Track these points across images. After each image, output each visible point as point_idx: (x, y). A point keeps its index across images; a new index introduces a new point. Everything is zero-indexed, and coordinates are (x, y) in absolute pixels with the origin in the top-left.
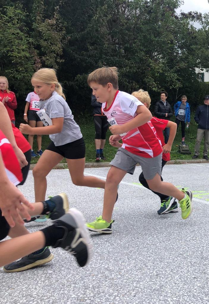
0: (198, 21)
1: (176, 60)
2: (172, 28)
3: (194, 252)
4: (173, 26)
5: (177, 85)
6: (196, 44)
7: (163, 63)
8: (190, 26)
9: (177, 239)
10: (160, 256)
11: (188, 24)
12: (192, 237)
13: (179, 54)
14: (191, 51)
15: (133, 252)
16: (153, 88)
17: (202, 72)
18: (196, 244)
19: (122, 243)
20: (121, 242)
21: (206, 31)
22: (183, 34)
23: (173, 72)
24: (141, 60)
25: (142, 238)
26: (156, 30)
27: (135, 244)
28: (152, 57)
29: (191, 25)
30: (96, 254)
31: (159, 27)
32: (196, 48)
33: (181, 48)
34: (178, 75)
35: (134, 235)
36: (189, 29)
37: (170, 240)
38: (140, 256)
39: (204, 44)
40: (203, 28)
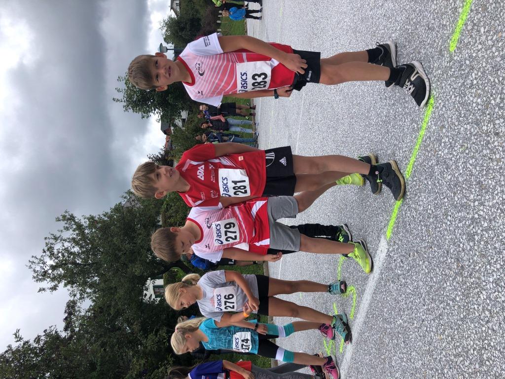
0: (79, 305)
8: (87, 313)
40: (90, 297)
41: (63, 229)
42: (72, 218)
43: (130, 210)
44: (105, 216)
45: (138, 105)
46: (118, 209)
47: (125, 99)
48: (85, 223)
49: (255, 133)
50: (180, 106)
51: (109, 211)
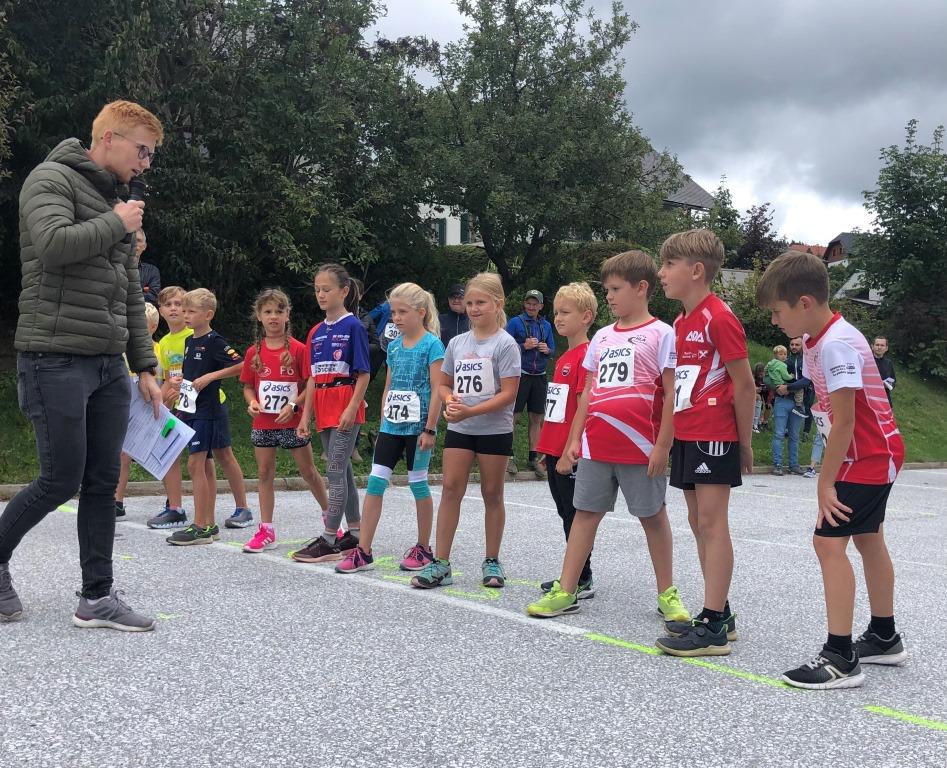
0: (428, 65)
1: (361, 181)
2: (351, 84)
3: (405, 743)
4: (353, 80)
5: (364, 256)
6: (422, 132)
7: (322, 189)
8: (404, 80)
9: (358, 705)
10: (305, 755)
11: (400, 73)
12: (403, 700)
13: (371, 161)
14: (405, 154)
15: (225, 742)
16: (289, 261)
17: (438, 215)
18: (413, 718)
19: (194, 717)
20: (191, 713)
21: (450, 96)
22: (383, 102)
23: (352, 217)
24: (258, 178)
25: (254, 702)
26: (303, 92)
27: (234, 719)
28: (290, 171)
29: (409, 79)
30: (117, 748)
31: (312, 83)
32: (423, 147)
33: (378, 144)
34: (366, 224)
35: (231, 694)
36: (401, 87)
37: (335, 708)
38: (246, 755)
39: (446, 134)
40: (442, 87)
41: (596, 18)
42: (619, 39)
43: (632, 172)
44: (623, 116)
45: (898, 183)
46: (639, 145)
47: (914, 151)
48: (607, 70)
49: (810, 470)
50: (892, 288)
51: (633, 125)
